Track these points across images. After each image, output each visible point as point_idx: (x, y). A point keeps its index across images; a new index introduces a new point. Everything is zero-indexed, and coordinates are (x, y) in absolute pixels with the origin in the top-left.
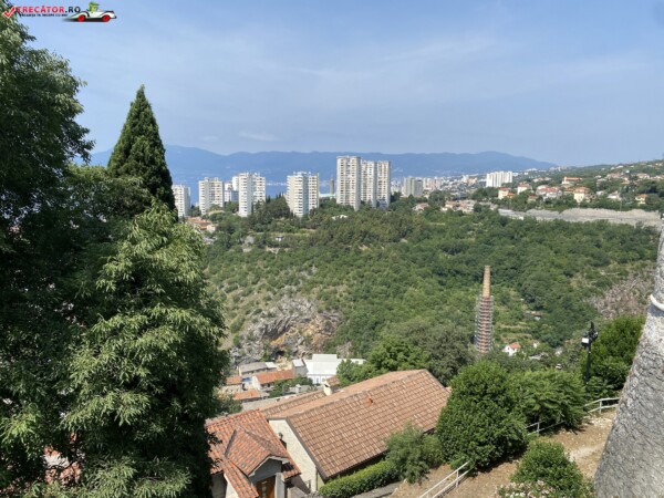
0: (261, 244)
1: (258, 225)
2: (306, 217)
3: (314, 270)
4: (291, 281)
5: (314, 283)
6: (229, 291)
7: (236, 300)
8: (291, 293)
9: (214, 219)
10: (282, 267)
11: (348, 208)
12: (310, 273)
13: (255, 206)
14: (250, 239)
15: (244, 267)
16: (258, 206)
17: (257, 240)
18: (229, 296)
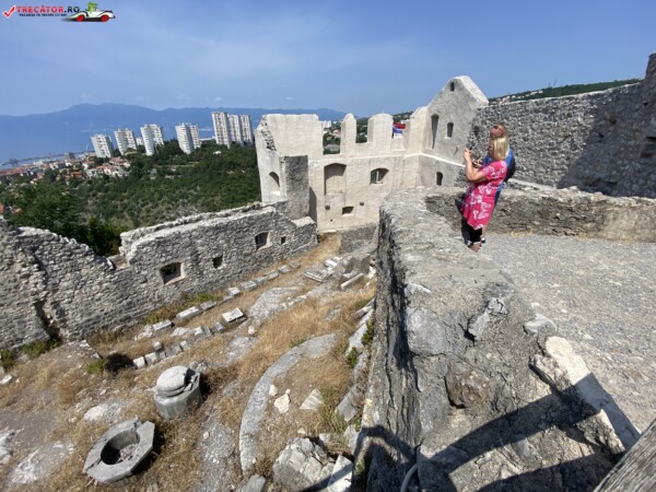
0: (161, 174)
1: (160, 161)
2: (192, 154)
3: (198, 188)
4: (183, 196)
5: (199, 197)
6: (143, 206)
7: (148, 211)
8: (184, 204)
9: (129, 158)
10: (177, 188)
11: (223, 147)
12: (196, 190)
13: (156, 148)
14: (155, 171)
15: (152, 189)
16: (158, 147)
17: (158, 171)
18: (143, 209)
